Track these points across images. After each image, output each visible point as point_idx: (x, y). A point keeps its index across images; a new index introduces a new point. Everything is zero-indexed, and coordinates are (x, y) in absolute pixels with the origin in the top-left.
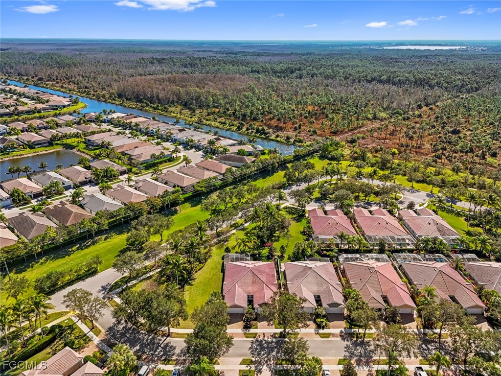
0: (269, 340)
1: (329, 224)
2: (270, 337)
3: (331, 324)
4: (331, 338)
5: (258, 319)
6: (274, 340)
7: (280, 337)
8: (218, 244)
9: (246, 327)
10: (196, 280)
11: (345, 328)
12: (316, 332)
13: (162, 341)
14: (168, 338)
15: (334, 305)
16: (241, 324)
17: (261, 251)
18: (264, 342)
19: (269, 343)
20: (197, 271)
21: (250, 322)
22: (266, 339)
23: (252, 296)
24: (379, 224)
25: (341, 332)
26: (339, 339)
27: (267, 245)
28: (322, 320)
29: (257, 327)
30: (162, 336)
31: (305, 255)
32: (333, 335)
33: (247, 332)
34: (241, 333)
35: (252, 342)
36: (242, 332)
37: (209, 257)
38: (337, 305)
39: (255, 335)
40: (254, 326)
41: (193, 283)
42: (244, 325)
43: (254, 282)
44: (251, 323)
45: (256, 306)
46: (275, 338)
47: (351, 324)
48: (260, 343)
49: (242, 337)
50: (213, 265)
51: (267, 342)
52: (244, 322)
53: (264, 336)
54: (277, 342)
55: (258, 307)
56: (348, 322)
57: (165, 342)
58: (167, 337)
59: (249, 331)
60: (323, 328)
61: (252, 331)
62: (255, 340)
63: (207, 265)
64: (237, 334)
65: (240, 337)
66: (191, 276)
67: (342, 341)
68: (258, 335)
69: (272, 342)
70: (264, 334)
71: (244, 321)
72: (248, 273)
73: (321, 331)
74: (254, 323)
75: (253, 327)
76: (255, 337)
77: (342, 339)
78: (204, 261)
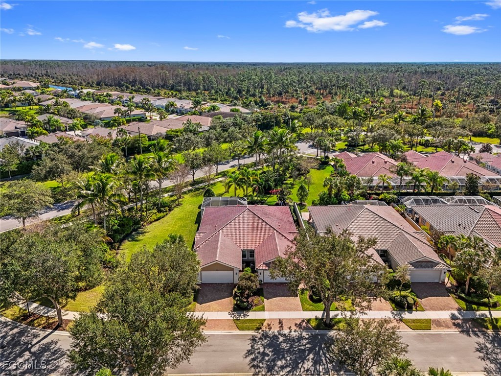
0: (293, 334)
1: (373, 162)
2: (294, 328)
3: (423, 302)
4: (434, 331)
5: (265, 294)
6: (304, 334)
7: (317, 327)
8: (195, 191)
9: (240, 308)
10: (146, 234)
11: (459, 310)
12: (398, 318)
13: (39, 339)
14: (57, 332)
15: (423, 264)
16: (229, 302)
17: (266, 199)
18: (281, 339)
19: (293, 340)
20: (151, 222)
21: (247, 298)
22: (286, 331)
23: (252, 253)
24: (453, 162)
25: (453, 317)
26: (455, 331)
27: (275, 191)
28: (403, 293)
29: (264, 307)
30: (44, 328)
31: (342, 200)
32: (438, 323)
33: (241, 318)
34: (229, 320)
35: (254, 339)
36: (229, 317)
37: (178, 205)
38: (429, 264)
39: (258, 325)
40: (256, 305)
41: (140, 237)
42: (236, 305)
43: (254, 228)
44: (250, 300)
45: (260, 266)
46: (307, 329)
47: (469, 303)
48: (273, 342)
49: (230, 328)
50: (182, 215)
51: (287, 339)
52: (234, 298)
53: (281, 327)
54: (313, 338)
55: (264, 267)
56: (460, 298)
57: (45, 341)
58: (56, 329)
59: (244, 315)
60: (410, 309)
61: (252, 315)
62: (259, 336)
63: (172, 214)
64: (217, 323)
65: (225, 329)
66: (140, 228)
67: (464, 336)
68: (265, 324)
69: (300, 338)
70: (280, 322)
71: (236, 296)
72: (244, 214)
73: (407, 315)
74: (256, 299)
75: (254, 308)
76: (258, 329)
77: (462, 332)
78: (167, 208)
